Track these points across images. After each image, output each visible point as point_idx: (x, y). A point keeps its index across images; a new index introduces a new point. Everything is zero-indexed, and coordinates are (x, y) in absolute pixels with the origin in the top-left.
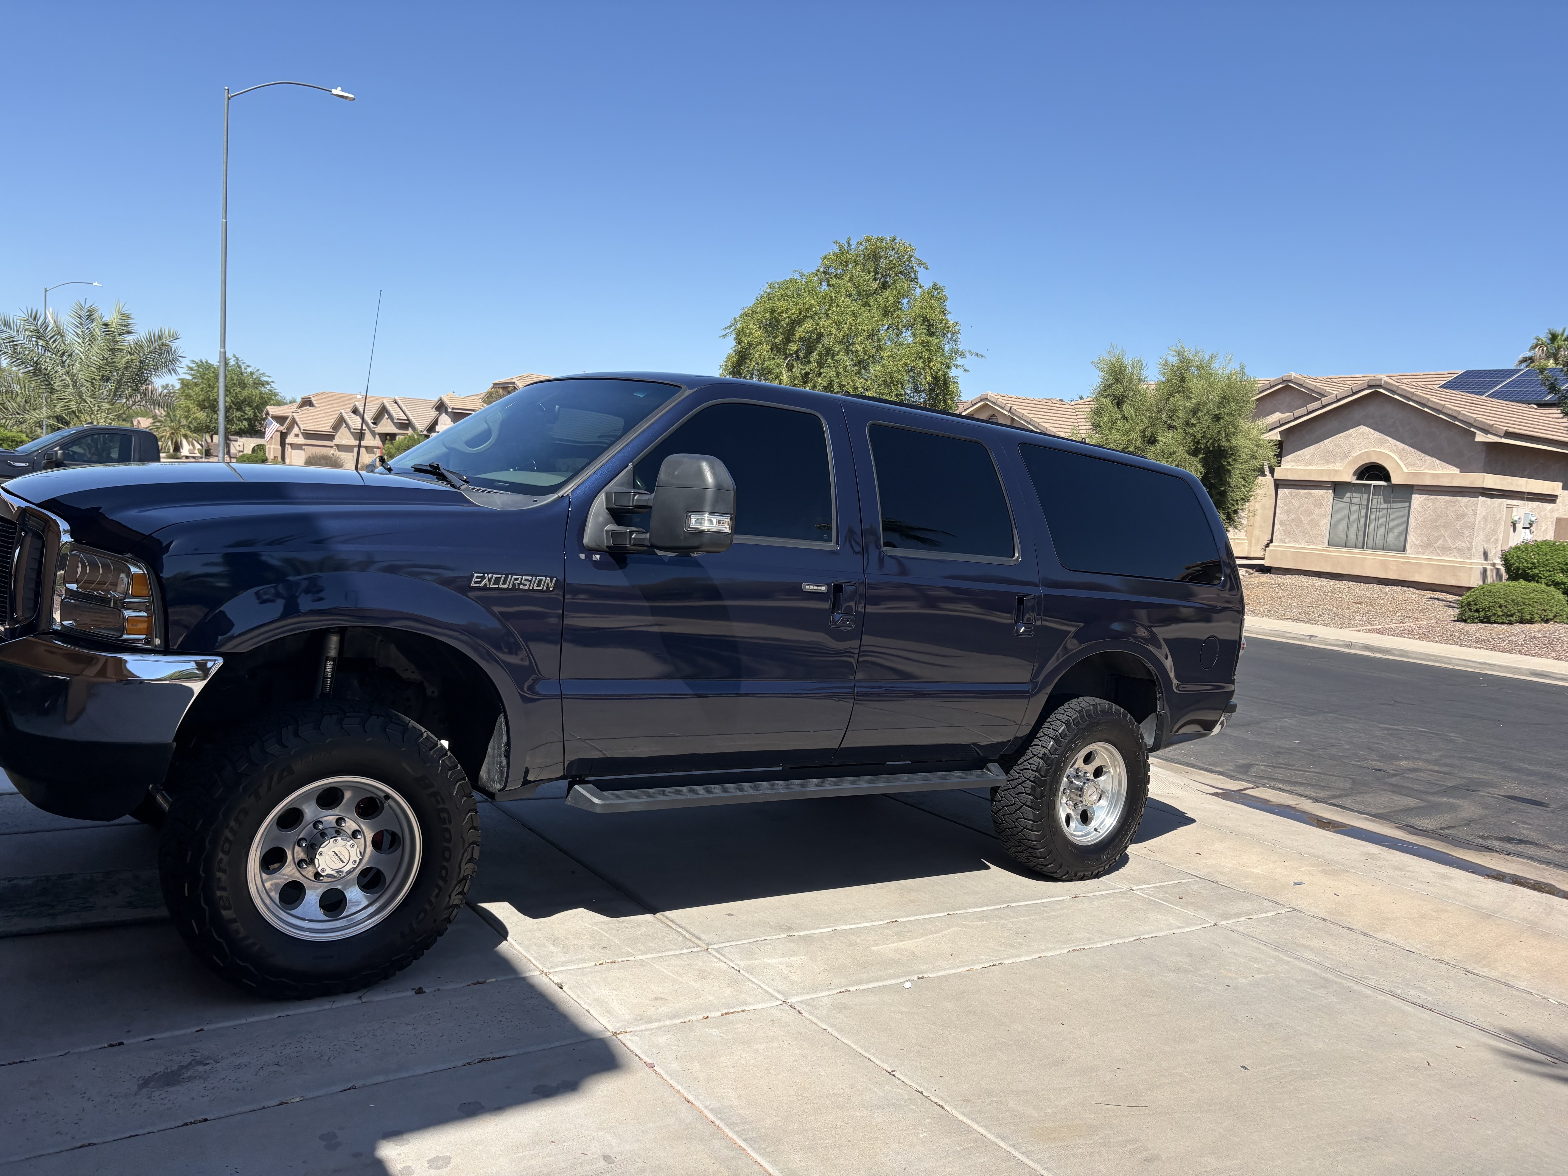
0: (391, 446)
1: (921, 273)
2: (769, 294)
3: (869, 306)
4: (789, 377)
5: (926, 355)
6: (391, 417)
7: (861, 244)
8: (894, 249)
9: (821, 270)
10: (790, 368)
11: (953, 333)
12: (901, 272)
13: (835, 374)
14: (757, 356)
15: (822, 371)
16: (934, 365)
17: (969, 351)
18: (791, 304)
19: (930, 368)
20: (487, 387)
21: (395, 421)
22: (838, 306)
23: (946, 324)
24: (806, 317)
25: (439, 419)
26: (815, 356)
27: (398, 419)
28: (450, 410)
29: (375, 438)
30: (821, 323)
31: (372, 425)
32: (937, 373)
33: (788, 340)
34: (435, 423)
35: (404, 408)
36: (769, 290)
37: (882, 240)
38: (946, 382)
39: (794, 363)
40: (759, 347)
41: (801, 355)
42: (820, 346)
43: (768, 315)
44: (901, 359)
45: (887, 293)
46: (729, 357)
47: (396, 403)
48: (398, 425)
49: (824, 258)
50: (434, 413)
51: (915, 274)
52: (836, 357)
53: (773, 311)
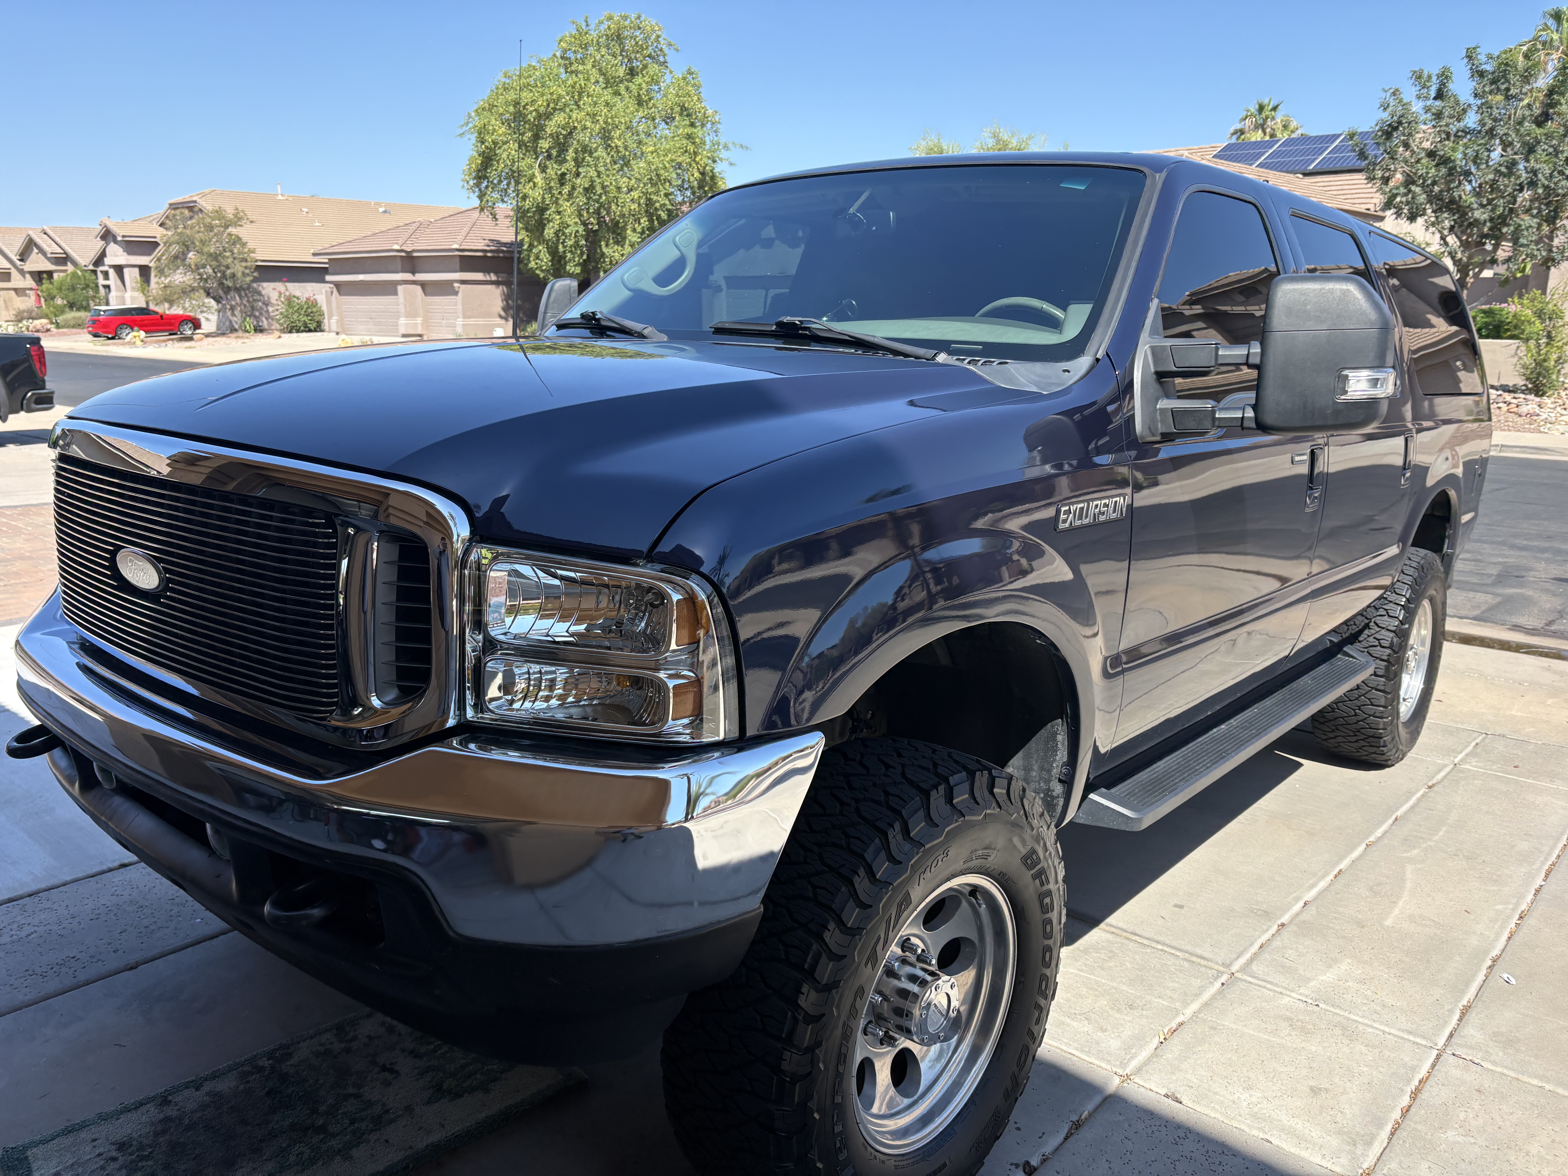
0: (51, 286)
1: (671, 56)
2: (504, 84)
3: (620, 94)
4: (545, 179)
5: (691, 148)
6: (42, 251)
7: (602, 22)
8: (639, 28)
9: (558, 54)
10: (543, 169)
11: (713, 123)
12: (650, 56)
13: (596, 174)
14: (504, 156)
15: (580, 170)
16: (701, 159)
17: (734, 143)
18: (536, 94)
19: (697, 163)
20: (162, 209)
21: (49, 255)
22: (588, 96)
23: (705, 114)
24: (555, 109)
25: (107, 250)
26: (570, 154)
27: (52, 253)
28: (119, 239)
29: (24, 277)
30: (574, 115)
31: (19, 263)
32: (705, 168)
33: (536, 137)
34: (103, 255)
35: (57, 239)
36: (504, 80)
37: (625, 18)
38: (713, 178)
39: (548, 163)
40: (505, 147)
41: (554, 153)
42: (575, 142)
43: (511, 109)
44: (667, 155)
45: (638, 80)
46: (471, 160)
47: (45, 233)
48: (53, 260)
49: (561, 41)
50: (102, 243)
51: (664, 56)
52: (595, 155)
53: (516, 104)
